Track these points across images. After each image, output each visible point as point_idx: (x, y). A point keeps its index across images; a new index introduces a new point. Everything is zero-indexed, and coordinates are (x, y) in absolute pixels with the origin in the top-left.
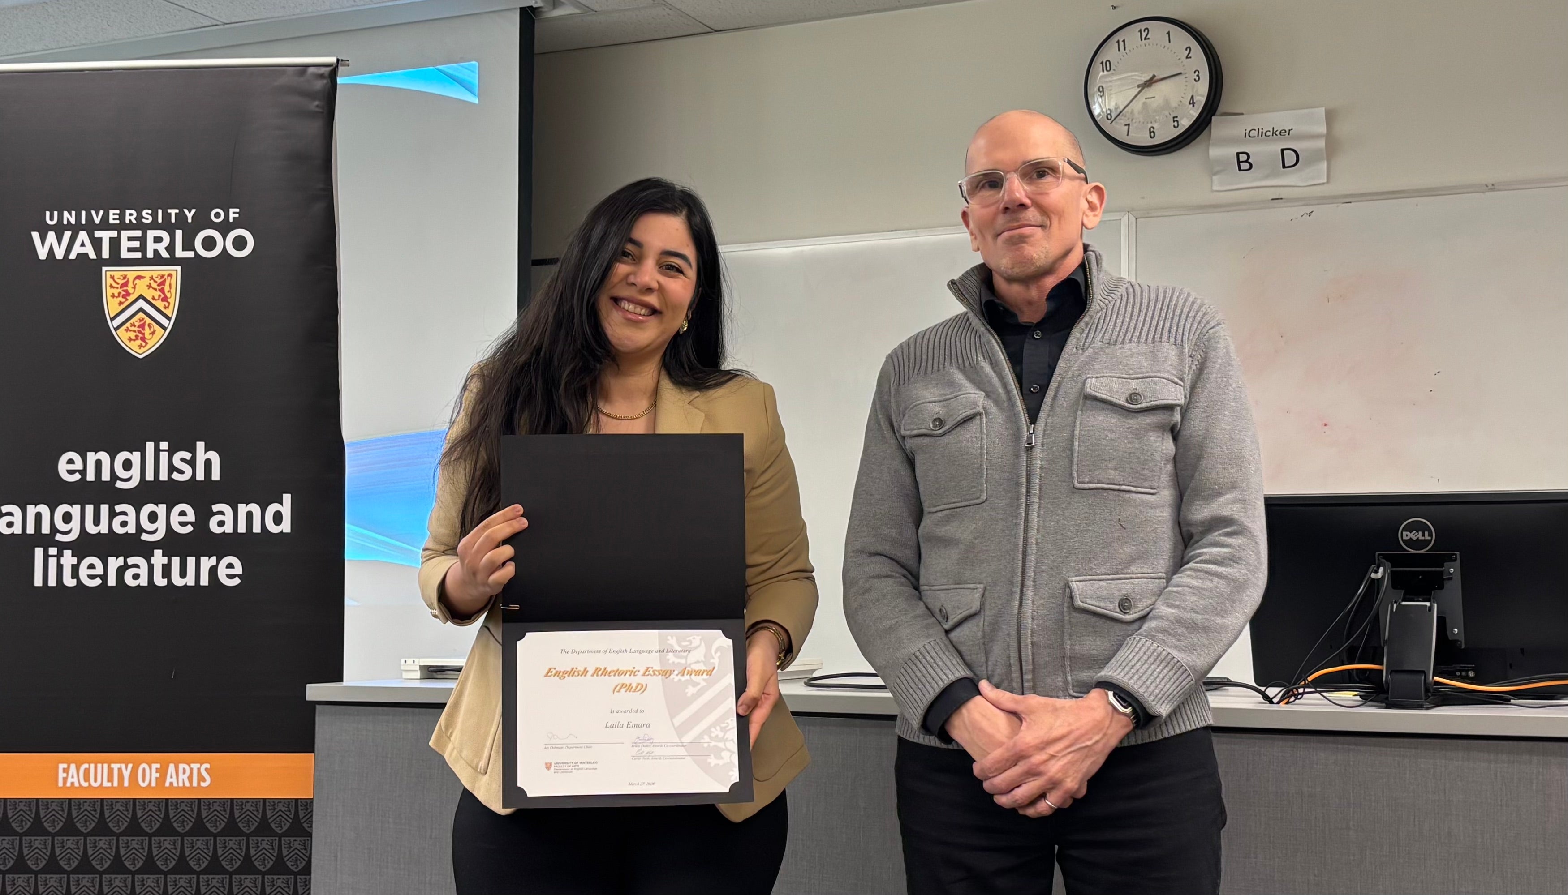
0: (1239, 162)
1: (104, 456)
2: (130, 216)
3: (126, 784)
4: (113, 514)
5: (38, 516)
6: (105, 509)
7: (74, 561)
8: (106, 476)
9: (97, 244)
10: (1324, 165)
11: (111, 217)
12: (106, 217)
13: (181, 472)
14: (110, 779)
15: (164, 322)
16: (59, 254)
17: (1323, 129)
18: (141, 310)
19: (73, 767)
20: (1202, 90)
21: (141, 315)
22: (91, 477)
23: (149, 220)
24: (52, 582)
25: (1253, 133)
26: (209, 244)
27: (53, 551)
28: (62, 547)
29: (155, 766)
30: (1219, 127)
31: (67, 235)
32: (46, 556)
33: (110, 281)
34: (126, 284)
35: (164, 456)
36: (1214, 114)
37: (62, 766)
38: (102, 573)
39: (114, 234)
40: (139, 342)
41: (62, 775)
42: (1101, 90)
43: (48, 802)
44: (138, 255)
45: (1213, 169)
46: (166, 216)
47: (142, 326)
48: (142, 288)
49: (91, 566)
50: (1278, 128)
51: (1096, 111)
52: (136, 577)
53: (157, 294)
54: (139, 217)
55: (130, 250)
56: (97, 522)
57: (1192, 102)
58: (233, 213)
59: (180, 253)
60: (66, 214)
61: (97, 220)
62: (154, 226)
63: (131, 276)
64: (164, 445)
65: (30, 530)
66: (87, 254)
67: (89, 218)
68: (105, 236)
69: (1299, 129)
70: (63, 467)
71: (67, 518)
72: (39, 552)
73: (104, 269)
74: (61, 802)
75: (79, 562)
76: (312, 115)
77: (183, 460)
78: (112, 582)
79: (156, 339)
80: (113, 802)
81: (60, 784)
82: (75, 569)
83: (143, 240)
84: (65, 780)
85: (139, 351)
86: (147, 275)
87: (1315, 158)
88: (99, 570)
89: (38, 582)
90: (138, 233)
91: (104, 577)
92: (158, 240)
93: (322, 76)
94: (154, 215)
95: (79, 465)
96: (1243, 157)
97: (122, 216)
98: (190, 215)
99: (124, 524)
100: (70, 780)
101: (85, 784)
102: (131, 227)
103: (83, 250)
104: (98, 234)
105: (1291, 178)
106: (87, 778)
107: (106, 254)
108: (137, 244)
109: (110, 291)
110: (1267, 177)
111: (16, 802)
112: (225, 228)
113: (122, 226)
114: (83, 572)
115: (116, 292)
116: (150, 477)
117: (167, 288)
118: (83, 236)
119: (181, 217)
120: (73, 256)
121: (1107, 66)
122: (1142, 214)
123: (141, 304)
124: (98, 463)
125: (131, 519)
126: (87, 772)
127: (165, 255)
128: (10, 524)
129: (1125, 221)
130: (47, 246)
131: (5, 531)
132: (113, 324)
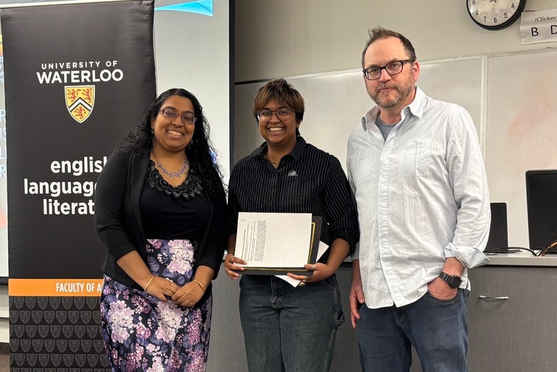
0: (532, 32)
1: (68, 163)
2: (75, 65)
3: (82, 290)
4: (73, 186)
5: (44, 187)
6: (69, 184)
7: (59, 204)
8: (69, 171)
11: (67, 65)
12: (65, 66)
13: (98, 169)
14: (76, 289)
15: (89, 108)
16: (48, 81)
18: (80, 103)
19: (62, 284)
20: (517, 1)
21: (80, 105)
22: (63, 171)
23: (82, 66)
24: (51, 213)
25: (539, 19)
26: (106, 75)
27: (50, 200)
28: (54, 199)
29: (93, 284)
30: (524, 17)
31: (50, 73)
32: (48, 203)
33: (68, 92)
34: (74, 93)
35: (91, 163)
36: (522, 11)
37: (57, 284)
38: (69, 209)
39: (69, 72)
40: (80, 116)
41: (58, 287)
42: (474, 3)
43: (53, 298)
44: (78, 81)
45: (521, 35)
46: (89, 65)
47: (81, 110)
48: (80, 94)
49: (65, 206)
50: (550, 17)
51: (472, 11)
52: (82, 210)
53: (86, 97)
54: (78, 65)
55: (75, 79)
56: (67, 189)
57: (513, 6)
58: (115, 63)
59: (94, 80)
60: (50, 65)
61: (62, 67)
62: (84, 69)
63: (76, 90)
64: (91, 158)
65: (41, 192)
66: (58, 81)
67: (58, 66)
68: (65, 73)
70: (53, 167)
71: (55, 187)
72: (45, 201)
73: (65, 87)
74: (58, 297)
75: (61, 205)
76: (145, 21)
77: (98, 164)
78: (73, 213)
79: (87, 115)
80: (77, 298)
81: (57, 290)
82: (59, 208)
83: (80, 74)
84: (59, 289)
85: (80, 120)
86: (82, 89)
88: (68, 208)
89: (45, 213)
90: (78, 72)
91: (70, 211)
92: (86, 74)
93: (148, 4)
94: (84, 64)
95: (59, 166)
96: (534, 30)
97: (71, 65)
98: (98, 64)
99: (77, 190)
100: (61, 289)
101: (66, 291)
102: (75, 69)
103: (57, 79)
104: (62, 73)
105: (554, 39)
106: (67, 288)
107: (66, 81)
108: (77, 76)
109: (68, 96)
110: (543, 39)
111: (41, 298)
112: (111, 69)
113: (72, 69)
114: (62, 209)
115: (70, 96)
116: (86, 171)
117: (90, 94)
118: (56, 73)
119: (94, 65)
120: (53, 82)
122: (491, 56)
123: (80, 101)
124: (66, 166)
125: (80, 187)
126: (67, 286)
127: (89, 81)
128: (33, 190)
129: (483, 58)
130: (43, 78)
131: (32, 192)
132: (70, 110)
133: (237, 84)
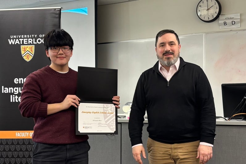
1: (22, 79)
3: (28, 136)
5: (11, 90)
8: (22, 83)
9: (20, 41)
10: (240, 24)
11: (22, 36)
12: (21, 36)
14: (25, 135)
15: (32, 55)
16: (13, 43)
17: (239, 17)
19: (18, 133)
20: (218, 10)
21: (28, 54)
24: (14, 101)
25: (227, 18)
26: (39, 41)
28: (15, 95)
30: (221, 17)
31: (15, 40)
33: (22, 48)
34: (25, 48)
36: (220, 15)
37: (16, 133)
39: (23, 39)
40: (28, 59)
41: (16, 135)
42: (199, 11)
43: (14, 139)
44: (27, 43)
45: (220, 25)
46: (32, 36)
47: (28, 56)
48: (28, 49)
50: (231, 17)
51: (199, 14)
53: (30, 50)
54: (27, 36)
55: (25, 42)
57: (216, 13)
58: (43, 35)
59: (34, 43)
60: (14, 36)
61: (20, 37)
62: (30, 38)
63: (26, 47)
65: (10, 92)
66: (18, 43)
67: (18, 37)
69: (235, 17)
70: (15, 81)
71: (16, 90)
72: (11, 96)
73: (21, 46)
74: (17, 139)
75: (18, 97)
76: (56, 18)
79: (31, 58)
80: (25, 139)
81: (16, 136)
82: (18, 99)
83: (28, 40)
84: (17, 135)
85: (28, 60)
86: (29, 47)
87: (238, 22)
89: (11, 101)
92: (30, 40)
94: (30, 36)
95: (18, 81)
96: (225, 23)
97: (24, 36)
98: (36, 36)
100: (18, 135)
102: (26, 38)
103: (17, 42)
104: (20, 40)
105: (233, 26)
106: (21, 135)
107: (21, 43)
109: (22, 50)
110: (229, 26)
111: (9, 139)
112: (42, 38)
113: (24, 38)
117: (32, 49)
118: (17, 40)
119: (34, 36)
120: (15, 44)
121: (200, 6)
122: (207, 33)
123: (28, 52)
126: (21, 134)
127: (32, 43)
128: (6, 91)
129: (204, 34)
130: (11, 42)
131: (5, 92)
132: (23, 56)
133: (98, 44)
